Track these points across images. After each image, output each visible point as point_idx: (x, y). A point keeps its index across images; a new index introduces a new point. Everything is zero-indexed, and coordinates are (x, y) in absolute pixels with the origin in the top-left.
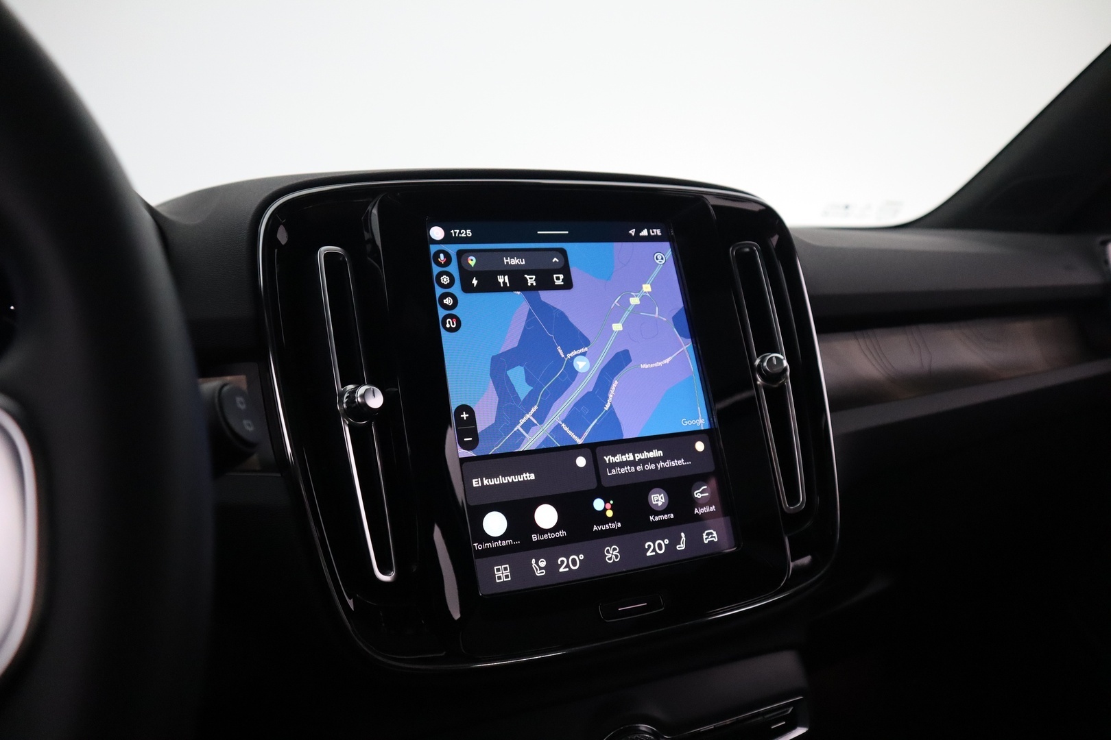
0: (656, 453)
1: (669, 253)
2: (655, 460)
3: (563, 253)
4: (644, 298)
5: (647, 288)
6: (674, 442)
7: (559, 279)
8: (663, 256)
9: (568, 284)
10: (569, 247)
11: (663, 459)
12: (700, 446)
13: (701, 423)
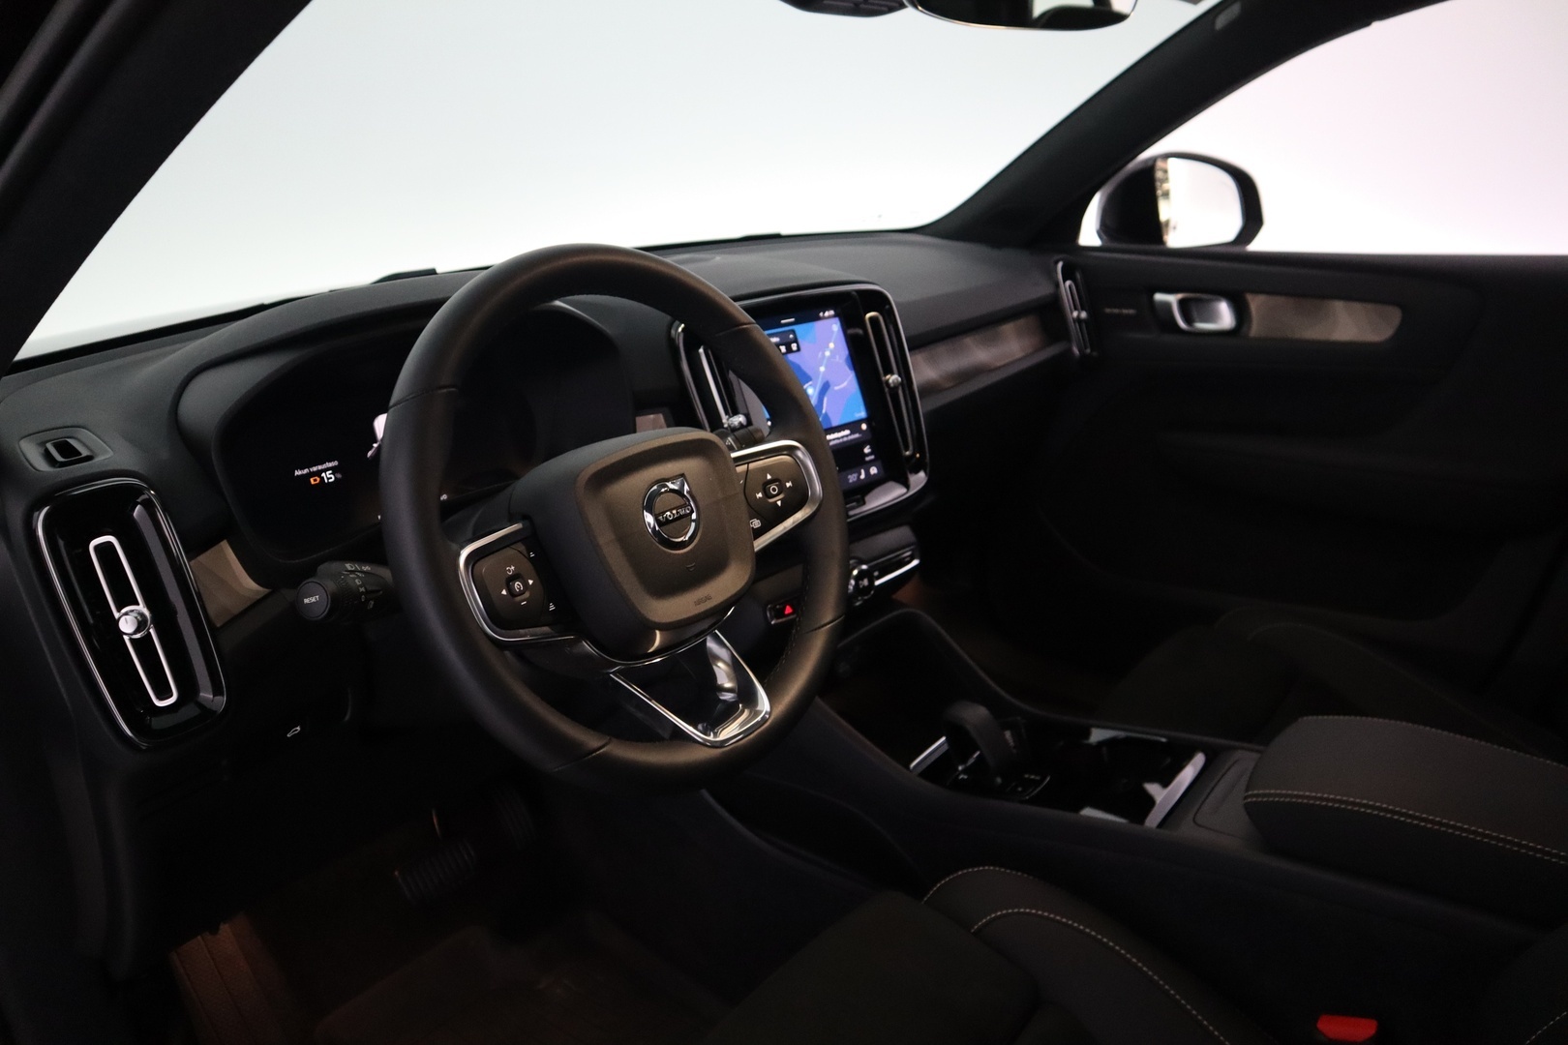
0: (847, 432)
1: (839, 324)
2: (847, 436)
3: (793, 332)
4: (831, 351)
5: (832, 345)
6: (853, 426)
7: (794, 347)
8: (835, 326)
9: (799, 349)
10: (796, 328)
11: (850, 435)
12: (864, 427)
13: (863, 414)
